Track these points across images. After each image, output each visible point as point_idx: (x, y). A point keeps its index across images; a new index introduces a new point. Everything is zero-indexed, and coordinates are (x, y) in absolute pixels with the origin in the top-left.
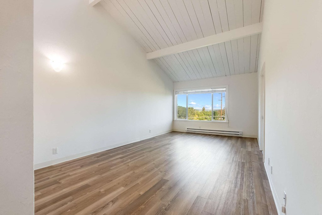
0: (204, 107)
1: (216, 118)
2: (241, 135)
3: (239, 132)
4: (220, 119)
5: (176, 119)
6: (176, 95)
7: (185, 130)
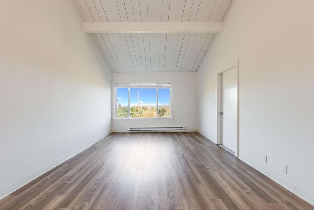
0: (120, 104)
1: (133, 114)
2: (185, 130)
3: (183, 128)
4: (137, 114)
5: (115, 118)
6: (115, 88)
7: (128, 130)
